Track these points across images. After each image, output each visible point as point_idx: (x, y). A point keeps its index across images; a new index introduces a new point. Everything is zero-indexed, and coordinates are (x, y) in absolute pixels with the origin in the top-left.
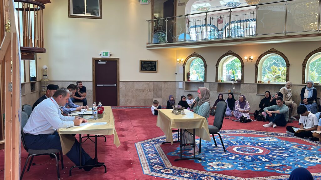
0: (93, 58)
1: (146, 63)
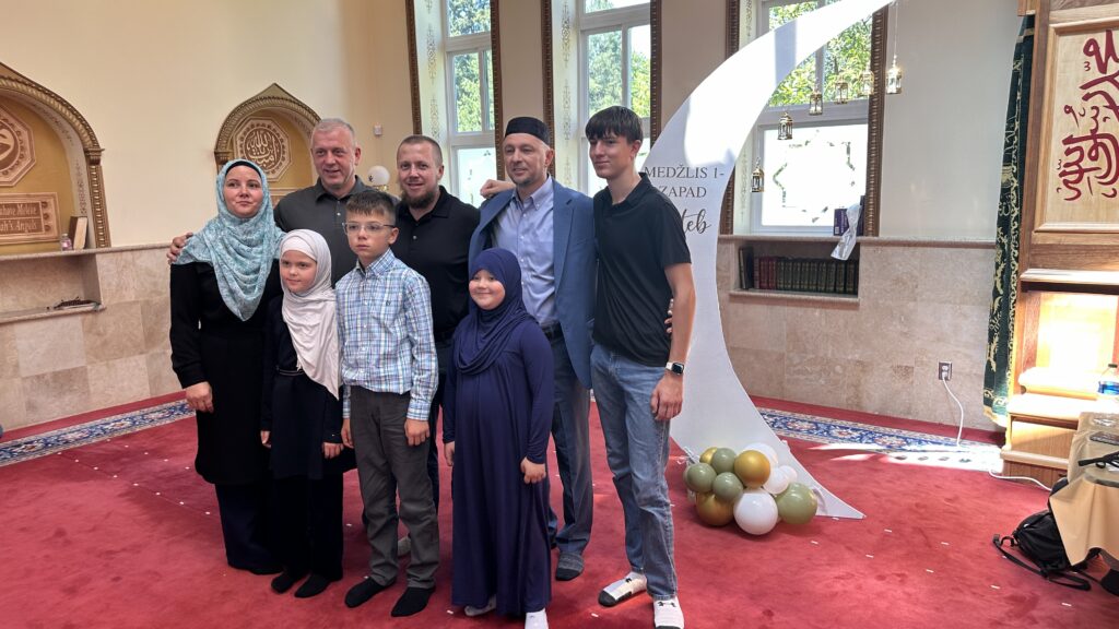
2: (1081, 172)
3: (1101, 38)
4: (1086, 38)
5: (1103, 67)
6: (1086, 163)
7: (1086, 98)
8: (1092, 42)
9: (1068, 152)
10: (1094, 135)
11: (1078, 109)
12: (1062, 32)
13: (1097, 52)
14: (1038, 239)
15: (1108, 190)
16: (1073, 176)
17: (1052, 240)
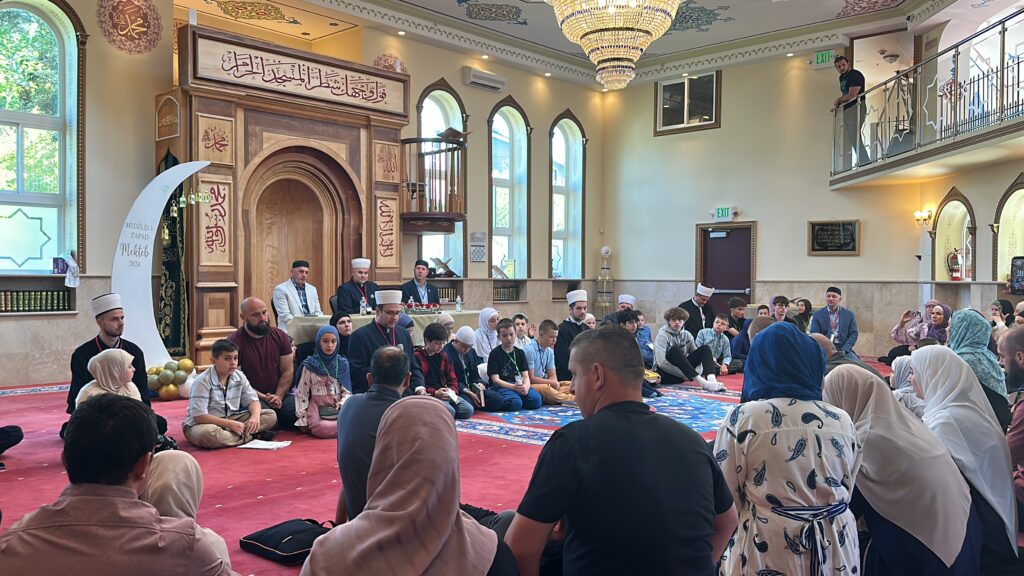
0: (697, 225)
1: (827, 231)
2: (213, 241)
3: (215, 187)
4: (211, 186)
5: (217, 200)
6: (214, 238)
7: (213, 210)
8: (213, 189)
9: (208, 232)
10: (216, 226)
11: (210, 213)
12: (202, 182)
13: (214, 193)
14: (201, 269)
15: (222, 249)
16: (210, 243)
17: (206, 269)
